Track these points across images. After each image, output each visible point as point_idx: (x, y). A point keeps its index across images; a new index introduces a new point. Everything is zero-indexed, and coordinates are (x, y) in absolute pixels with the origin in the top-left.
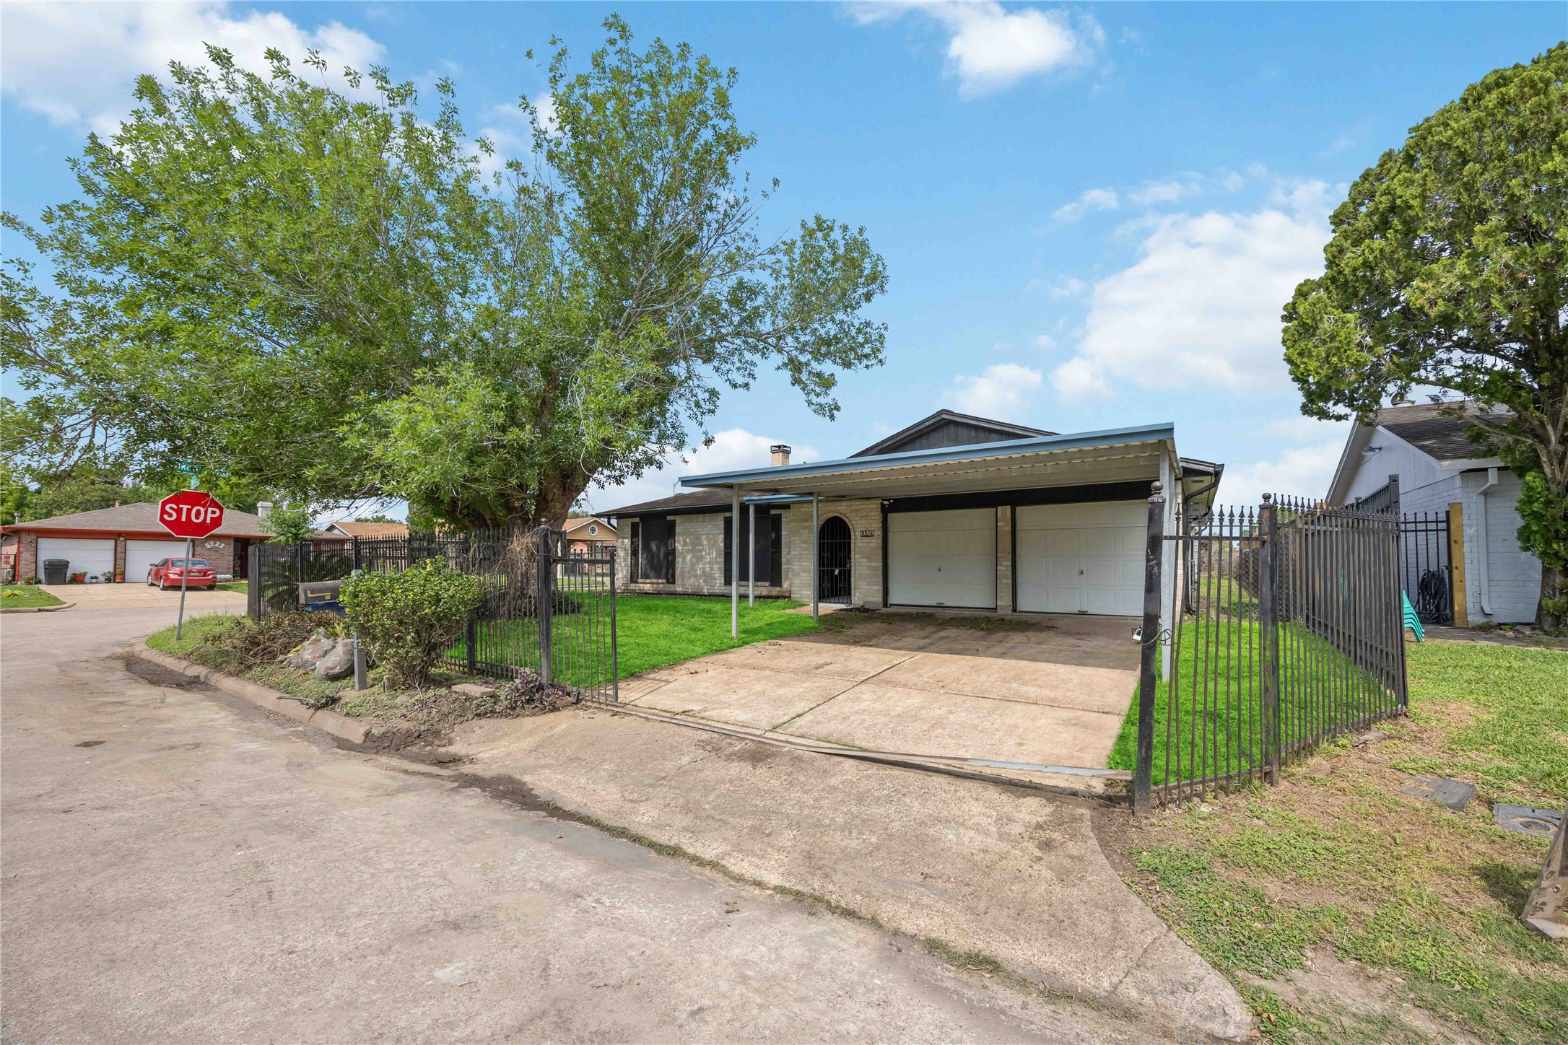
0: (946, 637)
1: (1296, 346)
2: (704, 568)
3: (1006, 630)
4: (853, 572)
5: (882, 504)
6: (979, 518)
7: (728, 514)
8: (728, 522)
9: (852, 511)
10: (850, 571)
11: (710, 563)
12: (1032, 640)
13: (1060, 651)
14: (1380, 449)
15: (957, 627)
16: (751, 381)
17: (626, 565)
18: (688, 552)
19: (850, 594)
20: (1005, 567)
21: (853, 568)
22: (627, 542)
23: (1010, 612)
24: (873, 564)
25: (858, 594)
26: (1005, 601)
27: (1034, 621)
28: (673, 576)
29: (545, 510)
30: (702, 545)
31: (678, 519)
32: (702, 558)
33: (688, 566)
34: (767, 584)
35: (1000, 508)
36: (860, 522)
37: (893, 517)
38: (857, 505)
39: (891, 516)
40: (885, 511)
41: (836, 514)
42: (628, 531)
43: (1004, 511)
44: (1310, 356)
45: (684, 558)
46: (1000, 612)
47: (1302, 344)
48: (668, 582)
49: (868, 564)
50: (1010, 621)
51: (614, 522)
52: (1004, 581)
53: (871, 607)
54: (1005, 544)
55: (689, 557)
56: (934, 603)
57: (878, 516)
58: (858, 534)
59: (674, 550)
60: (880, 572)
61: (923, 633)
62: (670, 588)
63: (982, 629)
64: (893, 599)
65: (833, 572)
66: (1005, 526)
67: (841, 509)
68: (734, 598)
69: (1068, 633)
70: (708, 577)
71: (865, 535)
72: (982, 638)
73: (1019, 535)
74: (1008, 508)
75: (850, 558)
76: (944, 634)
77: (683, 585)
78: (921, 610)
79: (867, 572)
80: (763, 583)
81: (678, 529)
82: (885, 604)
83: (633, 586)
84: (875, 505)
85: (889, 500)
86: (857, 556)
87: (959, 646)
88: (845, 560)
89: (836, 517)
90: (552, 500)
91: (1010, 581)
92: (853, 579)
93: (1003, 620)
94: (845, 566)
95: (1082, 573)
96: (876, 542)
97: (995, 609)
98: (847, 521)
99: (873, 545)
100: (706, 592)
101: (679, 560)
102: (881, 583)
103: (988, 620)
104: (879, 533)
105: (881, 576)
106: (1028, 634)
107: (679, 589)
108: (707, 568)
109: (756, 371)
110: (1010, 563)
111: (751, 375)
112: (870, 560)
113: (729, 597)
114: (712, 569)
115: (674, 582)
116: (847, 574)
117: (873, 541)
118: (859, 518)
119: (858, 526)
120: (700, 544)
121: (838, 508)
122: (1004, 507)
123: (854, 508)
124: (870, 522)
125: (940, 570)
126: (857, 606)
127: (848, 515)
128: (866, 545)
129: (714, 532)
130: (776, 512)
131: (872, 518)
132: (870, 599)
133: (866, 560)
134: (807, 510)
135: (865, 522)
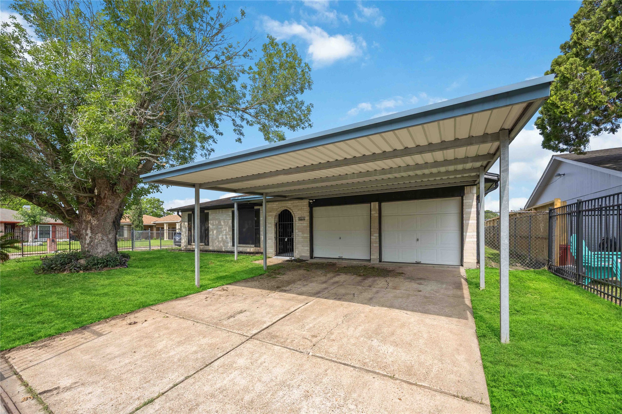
0: (337, 282)
1: (558, 94)
2: (222, 238)
3: (374, 276)
4: (294, 240)
5: (309, 202)
6: (361, 210)
7: (233, 209)
8: (233, 212)
9: (293, 206)
10: (293, 239)
11: (225, 235)
12: (390, 285)
13: (408, 296)
14: (564, 175)
15: (346, 273)
16: (241, 137)
17: (186, 236)
18: (215, 229)
19: (293, 251)
20: (375, 237)
21: (294, 238)
22: (186, 224)
23: (378, 262)
24: (305, 235)
25: (297, 252)
26: (375, 256)
27: (391, 269)
28: (208, 242)
29: (100, 204)
30: (222, 225)
31: (210, 212)
32: (221, 232)
33: (215, 237)
34: (253, 246)
35: (372, 203)
36: (298, 212)
37: (317, 210)
38: (297, 202)
39: (315, 209)
40: (311, 206)
41: (285, 208)
42: (186, 218)
43: (375, 205)
44: (567, 99)
45: (213, 232)
46: (372, 262)
47: (562, 92)
48: (205, 245)
49: (302, 235)
50: (378, 269)
51: (180, 213)
52: (374, 245)
53: (304, 259)
54: (376, 224)
55: (215, 232)
56: (337, 257)
57: (307, 209)
58: (297, 219)
59: (208, 227)
60: (308, 240)
61: (323, 279)
62: (206, 248)
63: (360, 276)
64: (315, 255)
65: (284, 239)
66: (375, 214)
67: (288, 205)
68: (236, 254)
69: (412, 279)
70: (225, 242)
71: (301, 219)
72: (359, 283)
73: (383, 219)
74: (377, 204)
75: (293, 232)
76: (336, 279)
77: (213, 246)
78: (330, 261)
79: (302, 240)
80: (251, 246)
81: (210, 217)
82: (312, 257)
83: (189, 247)
84: (306, 203)
85: (312, 200)
86: (297, 231)
87: (342, 291)
88: (290, 233)
89: (286, 210)
90: (104, 198)
91: (378, 245)
92: (294, 244)
93: (373, 268)
94: (290, 236)
95: (418, 240)
96: (306, 223)
97: (369, 260)
98: (291, 211)
99: (305, 225)
100: (224, 250)
101: (211, 233)
102: (309, 246)
103: (365, 267)
104: (307, 218)
105: (309, 242)
106: (387, 279)
107: (211, 248)
108: (224, 237)
109: (243, 131)
110: (378, 235)
111: (242, 134)
112: (303, 233)
113: (233, 252)
114: (226, 238)
115: (208, 245)
116: (291, 241)
117: (304, 222)
118: (297, 210)
119: (297, 214)
120: (221, 225)
121: (287, 205)
122: (374, 203)
123: (295, 204)
124: (303, 212)
125: (340, 238)
126: (296, 258)
127: (292, 208)
128: (301, 225)
129: (227, 219)
130: (256, 207)
131: (304, 210)
132: (303, 254)
133: (301, 233)
134: (271, 206)
135: (300, 212)
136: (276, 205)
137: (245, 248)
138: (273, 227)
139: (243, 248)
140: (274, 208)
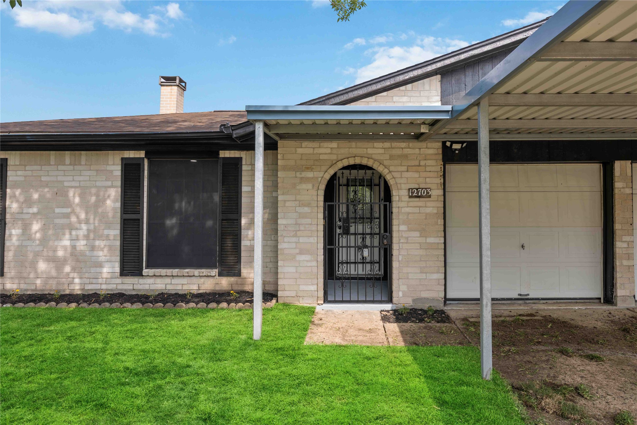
2: (72, 247)
4: (393, 252)
5: (444, 147)
9: (392, 157)
18: (36, 215)
20: (626, 243)
21: (394, 247)
25: (403, 288)
26: (627, 290)
31: (13, 158)
32: (69, 227)
33: (33, 245)
34: (214, 272)
35: (617, 164)
36: (406, 175)
38: (403, 144)
39: (457, 168)
41: (363, 161)
43: (624, 167)
45: (26, 227)
46: (621, 305)
49: (422, 240)
53: (426, 307)
54: (626, 213)
55: (36, 227)
56: (514, 295)
57: (436, 166)
58: (404, 192)
64: (454, 291)
66: (624, 188)
67: (374, 152)
71: (418, 194)
74: (629, 164)
77: (24, 278)
79: (422, 252)
80: (205, 271)
82: (445, 299)
84: (433, 150)
86: (403, 228)
89: (365, 166)
96: (433, 207)
98: (383, 171)
99: (429, 210)
100: (78, 289)
101: (12, 231)
104: (437, 192)
107: (11, 285)
108: (81, 244)
110: (632, 238)
112: (424, 233)
114: (93, 248)
117: (429, 204)
118: (404, 168)
119: (403, 181)
120: (68, 204)
121: (370, 151)
122: (623, 162)
123: (398, 152)
124: (424, 174)
125: (523, 246)
126: (401, 306)
127: (386, 163)
128: (417, 210)
129: (98, 184)
130: (224, 154)
131: (428, 169)
132: (425, 295)
133: (417, 234)
134: (310, 151)
135: (416, 175)
136: (329, 151)
137: (175, 281)
138: (321, 216)
139: (168, 280)
140: (322, 157)
